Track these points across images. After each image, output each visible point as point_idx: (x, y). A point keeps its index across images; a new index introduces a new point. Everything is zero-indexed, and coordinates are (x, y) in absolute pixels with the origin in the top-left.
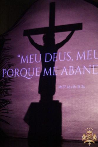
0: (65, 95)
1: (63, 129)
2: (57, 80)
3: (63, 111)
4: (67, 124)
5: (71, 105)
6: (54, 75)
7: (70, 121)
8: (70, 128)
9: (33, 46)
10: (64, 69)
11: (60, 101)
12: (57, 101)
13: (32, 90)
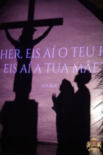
0: (42, 94)
1: (38, 131)
2: (34, 78)
3: (39, 111)
4: (43, 125)
5: (47, 105)
6: (29, 72)
7: (46, 123)
8: (46, 130)
9: (9, 41)
10: (38, 66)
11: (37, 101)
12: (33, 101)
13: (7, 87)
